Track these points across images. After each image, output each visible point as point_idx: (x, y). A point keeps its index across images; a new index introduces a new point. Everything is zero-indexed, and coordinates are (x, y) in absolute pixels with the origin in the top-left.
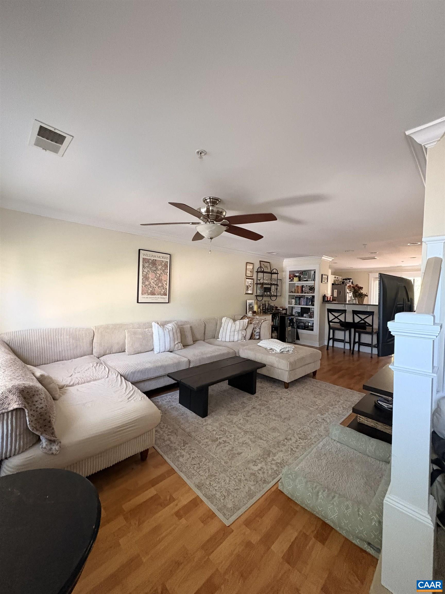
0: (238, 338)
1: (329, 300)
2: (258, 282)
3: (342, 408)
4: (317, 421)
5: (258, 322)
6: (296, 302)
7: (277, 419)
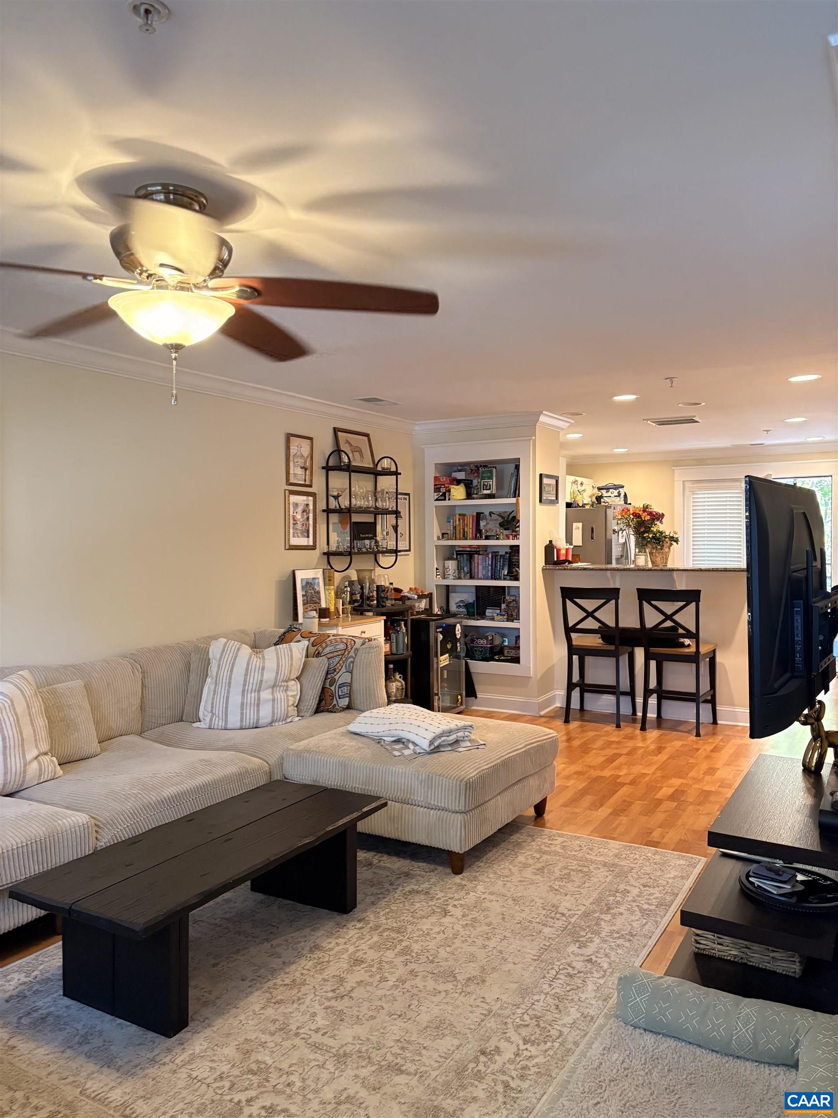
0: (273, 713)
1: (562, 558)
2: (333, 504)
3: (638, 913)
4: (570, 970)
5: (342, 646)
6: (459, 568)
7: (441, 987)
